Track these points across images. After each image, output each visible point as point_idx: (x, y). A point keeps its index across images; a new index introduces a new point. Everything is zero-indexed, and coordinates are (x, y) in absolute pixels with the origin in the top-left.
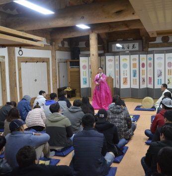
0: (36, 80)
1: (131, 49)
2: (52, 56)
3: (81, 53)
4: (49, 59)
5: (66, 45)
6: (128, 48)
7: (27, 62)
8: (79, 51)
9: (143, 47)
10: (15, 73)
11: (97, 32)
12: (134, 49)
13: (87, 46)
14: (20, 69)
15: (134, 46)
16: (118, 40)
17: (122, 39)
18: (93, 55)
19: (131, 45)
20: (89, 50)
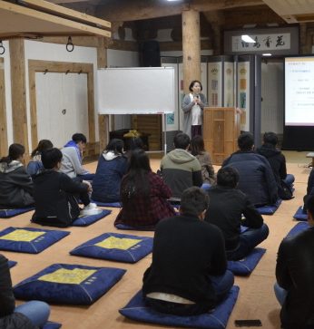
0: (64, 112)
1: (273, 46)
2: (100, 60)
3: (162, 53)
4: (92, 66)
5: (129, 36)
6: (268, 44)
7: (46, 71)
8: (158, 51)
9: (300, 42)
10: (24, 93)
11: (199, 8)
12: (279, 48)
13: (175, 40)
14: (33, 87)
15: (279, 40)
16: (245, 26)
17: (254, 25)
18: (189, 58)
19: (274, 37)
20: (180, 48)
